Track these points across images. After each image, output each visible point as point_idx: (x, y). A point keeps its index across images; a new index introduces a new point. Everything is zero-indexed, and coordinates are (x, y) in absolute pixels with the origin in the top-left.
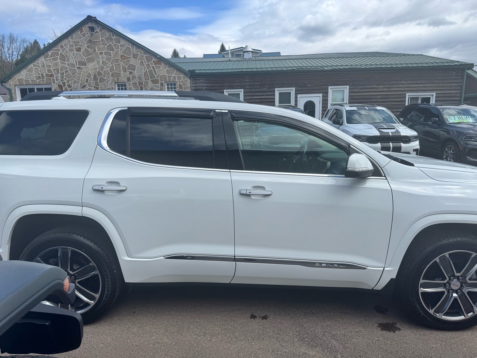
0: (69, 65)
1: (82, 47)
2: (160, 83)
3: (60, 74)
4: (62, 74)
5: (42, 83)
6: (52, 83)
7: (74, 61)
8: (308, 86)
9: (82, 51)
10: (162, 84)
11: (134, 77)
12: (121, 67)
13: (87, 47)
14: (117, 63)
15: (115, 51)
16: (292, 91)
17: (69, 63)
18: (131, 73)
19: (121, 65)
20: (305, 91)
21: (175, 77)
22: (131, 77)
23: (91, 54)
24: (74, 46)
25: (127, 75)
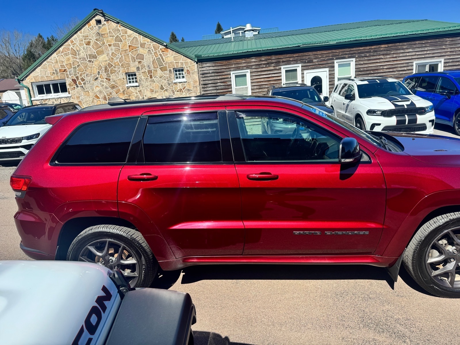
0: (81, 59)
1: (91, 41)
2: (168, 70)
3: (72, 68)
4: (75, 68)
5: (56, 79)
6: (66, 78)
7: (85, 55)
8: (314, 61)
9: (91, 44)
10: (170, 71)
11: (143, 67)
12: (130, 57)
13: (96, 40)
14: (126, 54)
15: (123, 41)
17: (81, 57)
19: (130, 55)
20: (311, 66)
21: (182, 64)
22: (140, 66)
23: (100, 47)
24: (84, 41)
25: (136, 65)
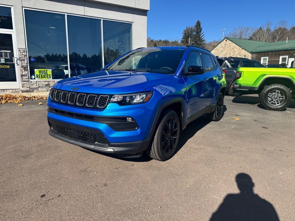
2: (242, 56)
9: (223, 48)
11: (235, 55)
14: (231, 51)
15: (231, 47)
16: (287, 57)
18: (234, 53)
20: (291, 57)
21: (246, 54)
24: (221, 46)
